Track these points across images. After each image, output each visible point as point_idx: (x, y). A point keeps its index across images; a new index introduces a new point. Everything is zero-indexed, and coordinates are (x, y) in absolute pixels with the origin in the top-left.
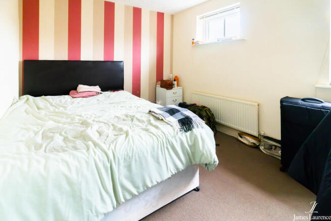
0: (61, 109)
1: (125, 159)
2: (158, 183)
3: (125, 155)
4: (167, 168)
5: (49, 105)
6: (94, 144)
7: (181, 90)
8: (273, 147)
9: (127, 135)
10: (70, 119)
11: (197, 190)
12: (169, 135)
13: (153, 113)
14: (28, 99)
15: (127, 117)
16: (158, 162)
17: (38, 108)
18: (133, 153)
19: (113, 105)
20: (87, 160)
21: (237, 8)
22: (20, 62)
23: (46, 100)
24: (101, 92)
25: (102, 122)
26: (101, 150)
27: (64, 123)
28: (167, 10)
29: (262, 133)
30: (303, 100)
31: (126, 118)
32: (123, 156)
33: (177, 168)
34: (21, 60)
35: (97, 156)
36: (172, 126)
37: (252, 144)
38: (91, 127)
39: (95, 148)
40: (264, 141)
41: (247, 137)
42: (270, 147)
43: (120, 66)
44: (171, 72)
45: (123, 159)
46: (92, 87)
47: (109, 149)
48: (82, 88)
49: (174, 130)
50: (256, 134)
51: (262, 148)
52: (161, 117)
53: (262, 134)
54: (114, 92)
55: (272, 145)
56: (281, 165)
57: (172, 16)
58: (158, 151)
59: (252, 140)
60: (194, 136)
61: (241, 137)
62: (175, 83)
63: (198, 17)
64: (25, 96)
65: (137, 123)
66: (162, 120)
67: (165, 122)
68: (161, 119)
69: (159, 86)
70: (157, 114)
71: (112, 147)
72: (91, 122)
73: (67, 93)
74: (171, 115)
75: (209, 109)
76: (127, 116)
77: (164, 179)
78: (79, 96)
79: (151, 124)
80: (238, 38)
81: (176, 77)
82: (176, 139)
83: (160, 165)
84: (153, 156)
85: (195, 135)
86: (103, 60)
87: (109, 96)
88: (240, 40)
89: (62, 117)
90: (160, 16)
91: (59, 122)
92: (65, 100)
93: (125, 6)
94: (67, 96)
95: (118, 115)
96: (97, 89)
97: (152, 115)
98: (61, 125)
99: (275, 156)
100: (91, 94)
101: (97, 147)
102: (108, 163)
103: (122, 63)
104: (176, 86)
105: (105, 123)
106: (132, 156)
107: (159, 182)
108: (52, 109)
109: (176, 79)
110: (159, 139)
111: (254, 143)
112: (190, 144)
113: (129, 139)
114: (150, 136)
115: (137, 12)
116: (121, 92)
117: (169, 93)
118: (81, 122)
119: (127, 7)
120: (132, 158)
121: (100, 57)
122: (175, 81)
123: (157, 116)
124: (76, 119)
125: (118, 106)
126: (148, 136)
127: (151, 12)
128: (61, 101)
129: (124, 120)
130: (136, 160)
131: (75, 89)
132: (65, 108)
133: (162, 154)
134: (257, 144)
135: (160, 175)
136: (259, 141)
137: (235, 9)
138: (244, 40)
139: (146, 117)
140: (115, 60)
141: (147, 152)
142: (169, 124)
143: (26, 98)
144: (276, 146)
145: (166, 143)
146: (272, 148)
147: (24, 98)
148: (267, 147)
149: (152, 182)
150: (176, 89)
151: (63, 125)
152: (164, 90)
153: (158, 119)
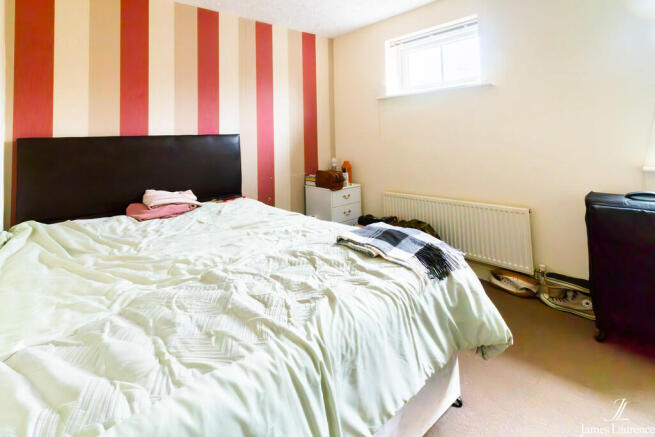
0: (125, 248)
1: (343, 356)
2: (405, 402)
3: (342, 348)
4: (419, 364)
5: (91, 242)
6: (272, 330)
7: (358, 191)
8: (570, 294)
9: (332, 299)
10: (166, 271)
11: (458, 404)
12: (412, 290)
13: (350, 244)
14: (34, 231)
15: (296, 256)
16: (402, 355)
17: (70, 251)
18: (356, 341)
19: (244, 231)
20: (275, 371)
21: (469, 25)
22: (6, 144)
23: (79, 229)
24: (199, 203)
25: (246, 273)
26: (293, 342)
27: (161, 284)
28: (321, 29)
29: (542, 267)
30: (629, 196)
31: (293, 259)
32: (340, 351)
33: (435, 363)
34: (11, 139)
35: (290, 357)
36: (409, 269)
37: (524, 291)
38: (236, 288)
39: (278, 338)
40: (548, 283)
41: (511, 278)
42: (563, 295)
43: (232, 144)
44: (333, 155)
45: (340, 357)
46: (176, 193)
47: (309, 337)
48: (154, 196)
49: (418, 277)
50: (528, 269)
51: (545, 297)
52: (375, 252)
53: (542, 270)
54: (225, 200)
55: (566, 290)
56: (597, 330)
57: (331, 41)
58: (399, 328)
59: (523, 284)
60: (456, 287)
61: (499, 279)
62: (346, 175)
63: (387, 43)
64: (25, 224)
65: (326, 267)
66: (379, 256)
67: (387, 260)
68: (375, 254)
69: (314, 184)
70: (363, 245)
71: (314, 331)
72: (223, 274)
73: (120, 210)
74: (395, 246)
75: (429, 225)
76: (294, 254)
77: (416, 393)
78: (153, 216)
79: (362, 269)
80: (479, 82)
81: (346, 163)
82: (425, 298)
83: (405, 360)
84: (392, 342)
85: (459, 284)
86: (196, 133)
87: (220, 212)
88: (482, 86)
89: (146, 269)
90: (309, 40)
91: (144, 281)
92: (123, 227)
93: (240, 19)
94: (123, 218)
95: (272, 254)
96: (189, 197)
97: (350, 248)
98: (153, 287)
99: (577, 313)
100: (178, 209)
101: (282, 336)
102: (316, 374)
103: (236, 140)
104: (347, 181)
105: (252, 274)
106: (357, 348)
107: (407, 399)
108: (104, 250)
109: (346, 168)
110: (397, 301)
111: (527, 289)
112: (451, 304)
113: (340, 308)
114: (376, 295)
115: (264, 32)
116: (238, 201)
117: (336, 197)
118: (199, 277)
119: (243, 22)
120: (357, 353)
121: (191, 128)
122: (344, 171)
123: (365, 249)
124: (184, 272)
125: (256, 233)
126: (373, 296)
127: (291, 33)
128: (113, 230)
129: (291, 264)
130: (363, 357)
131: (139, 199)
132: (135, 245)
133: (408, 335)
134: (535, 291)
135: (409, 383)
136: (537, 283)
137: (466, 28)
138: (491, 85)
139: (338, 254)
140: (221, 132)
141: (381, 332)
142: (401, 266)
143: (31, 229)
144: (575, 292)
145: (412, 309)
146: (565, 297)
147: (24, 229)
148: (556, 294)
149: (395, 402)
150: (349, 189)
151: (158, 287)
152: (325, 191)
153: (369, 255)
